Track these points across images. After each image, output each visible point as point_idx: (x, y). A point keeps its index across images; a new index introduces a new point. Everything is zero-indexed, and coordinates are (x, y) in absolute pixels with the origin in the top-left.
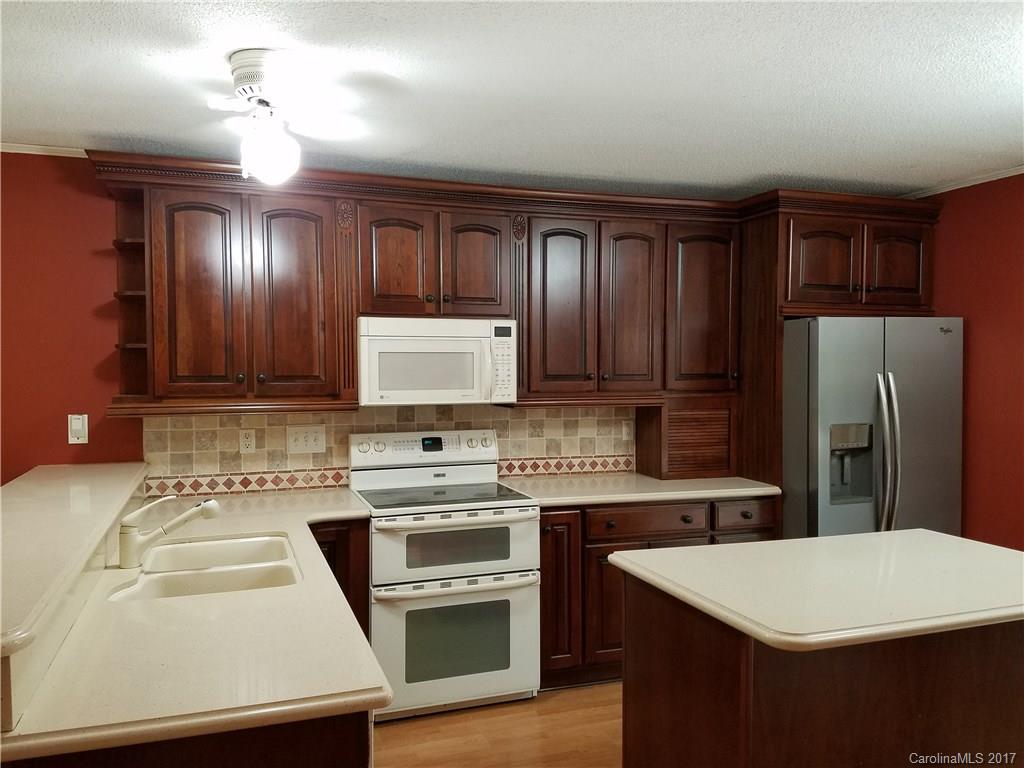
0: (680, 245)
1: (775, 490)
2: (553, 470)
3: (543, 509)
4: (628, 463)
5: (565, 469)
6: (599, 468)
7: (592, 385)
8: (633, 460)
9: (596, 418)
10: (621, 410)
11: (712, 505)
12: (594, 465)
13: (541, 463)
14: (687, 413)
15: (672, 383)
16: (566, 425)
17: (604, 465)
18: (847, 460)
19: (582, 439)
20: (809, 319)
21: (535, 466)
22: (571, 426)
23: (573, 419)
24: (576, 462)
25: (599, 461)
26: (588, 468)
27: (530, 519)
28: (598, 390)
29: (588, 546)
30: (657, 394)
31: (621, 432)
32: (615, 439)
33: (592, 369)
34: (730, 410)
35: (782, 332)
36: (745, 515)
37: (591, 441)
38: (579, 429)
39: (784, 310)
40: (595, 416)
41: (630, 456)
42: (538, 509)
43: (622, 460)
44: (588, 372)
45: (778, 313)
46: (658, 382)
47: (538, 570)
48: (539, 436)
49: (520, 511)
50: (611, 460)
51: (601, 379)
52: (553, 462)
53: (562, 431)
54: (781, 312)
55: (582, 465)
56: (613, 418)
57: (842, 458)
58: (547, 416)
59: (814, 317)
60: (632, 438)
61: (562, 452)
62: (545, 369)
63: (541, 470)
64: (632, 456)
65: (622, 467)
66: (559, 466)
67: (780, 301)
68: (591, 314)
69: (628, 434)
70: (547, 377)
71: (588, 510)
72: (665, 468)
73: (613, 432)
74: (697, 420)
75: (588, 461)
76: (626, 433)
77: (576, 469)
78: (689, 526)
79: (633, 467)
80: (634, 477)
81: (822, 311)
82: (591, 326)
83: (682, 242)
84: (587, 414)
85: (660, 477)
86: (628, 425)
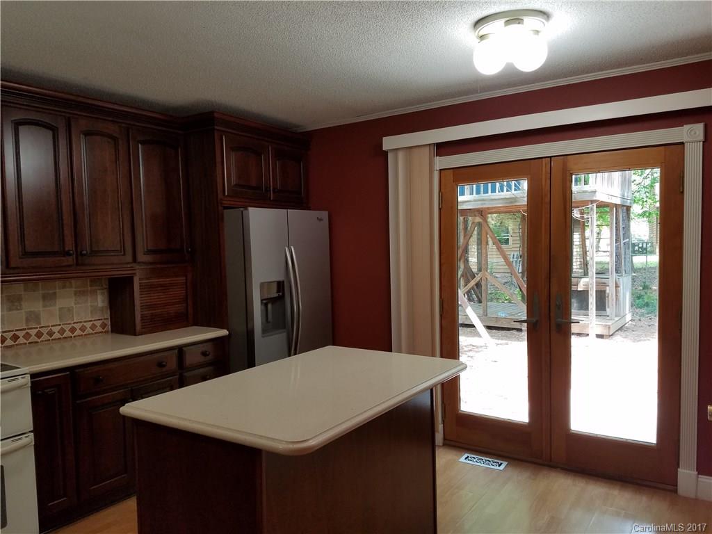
0: (140, 145)
1: (224, 332)
2: (33, 338)
3: (33, 376)
4: (104, 326)
5: (45, 337)
6: (78, 332)
7: (70, 260)
8: (109, 323)
9: (74, 289)
10: (95, 281)
11: (180, 349)
12: (73, 330)
13: (21, 334)
14: (154, 281)
15: (141, 257)
16: (45, 298)
17: (83, 329)
18: (270, 306)
19: (60, 309)
20: (242, 209)
21: (15, 338)
22: (49, 298)
23: (51, 292)
24: (56, 329)
25: (77, 326)
26: (67, 334)
27: (20, 387)
28: (77, 264)
29: (78, 402)
30: (129, 266)
31: (97, 299)
32: (91, 306)
33: (69, 246)
34: (186, 277)
35: (223, 218)
36: (204, 354)
37: (70, 310)
38: (57, 300)
39: (224, 202)
40: (71, 287)
41: (105, 319)
42: (28, 377)
43: (98, 323)
44: (67, 249)
45: (219, 205)
46: (129, 258)
47: (31, 432)
48: (18, 310)
49: (9, 381)
50: (88, 325)
51: (79, 255)
52: (33, 332)
53: (41, 303)
54: (222, 203)
55: (62, 331)
56: (89, 288)
57: (266, 305)
58: (25, 290)
59: (246, 208)
60: (106, 304)
61: (42, 322)
62: (24, 247)
63: (22, 340)
64: (107, 319)
65: (100, 329)
66: (39, 335)
67: (220, 196)
68: (65, 198)
69: (103, 302)
70: (26, 254)
71: (77, 371)
72: (138, 327)
73: (89, 301)
74: (162, 286)
75: (67, 328)
76: (101, 300)
77: (56, 335)
78: (164, 369)
79: (109, 328)
80: (109, 337)
81: (251, 204)
82: (66, 207)
83: (141, 144)
84: (64, 287)
85: (135, 334)
86: (102, 293)
